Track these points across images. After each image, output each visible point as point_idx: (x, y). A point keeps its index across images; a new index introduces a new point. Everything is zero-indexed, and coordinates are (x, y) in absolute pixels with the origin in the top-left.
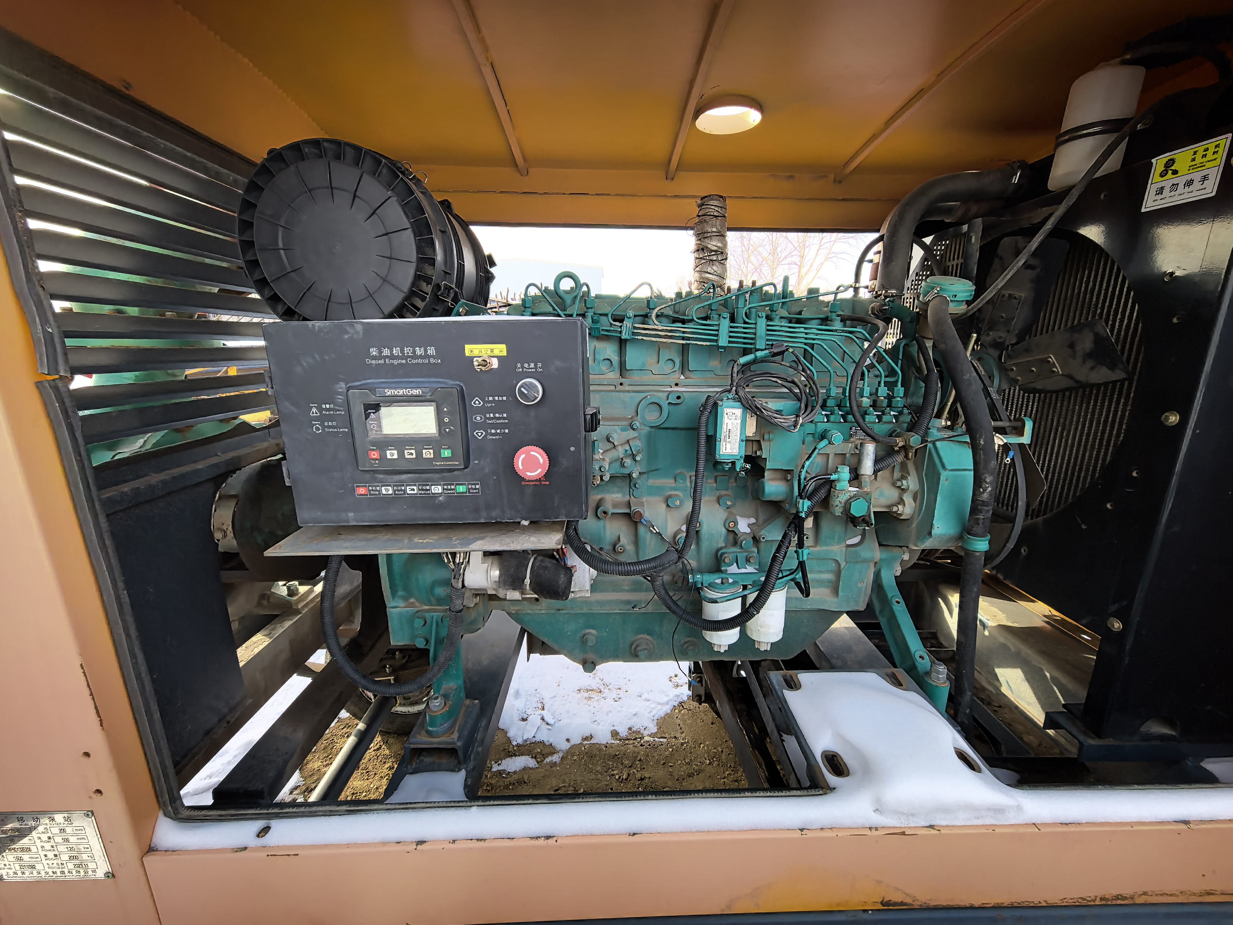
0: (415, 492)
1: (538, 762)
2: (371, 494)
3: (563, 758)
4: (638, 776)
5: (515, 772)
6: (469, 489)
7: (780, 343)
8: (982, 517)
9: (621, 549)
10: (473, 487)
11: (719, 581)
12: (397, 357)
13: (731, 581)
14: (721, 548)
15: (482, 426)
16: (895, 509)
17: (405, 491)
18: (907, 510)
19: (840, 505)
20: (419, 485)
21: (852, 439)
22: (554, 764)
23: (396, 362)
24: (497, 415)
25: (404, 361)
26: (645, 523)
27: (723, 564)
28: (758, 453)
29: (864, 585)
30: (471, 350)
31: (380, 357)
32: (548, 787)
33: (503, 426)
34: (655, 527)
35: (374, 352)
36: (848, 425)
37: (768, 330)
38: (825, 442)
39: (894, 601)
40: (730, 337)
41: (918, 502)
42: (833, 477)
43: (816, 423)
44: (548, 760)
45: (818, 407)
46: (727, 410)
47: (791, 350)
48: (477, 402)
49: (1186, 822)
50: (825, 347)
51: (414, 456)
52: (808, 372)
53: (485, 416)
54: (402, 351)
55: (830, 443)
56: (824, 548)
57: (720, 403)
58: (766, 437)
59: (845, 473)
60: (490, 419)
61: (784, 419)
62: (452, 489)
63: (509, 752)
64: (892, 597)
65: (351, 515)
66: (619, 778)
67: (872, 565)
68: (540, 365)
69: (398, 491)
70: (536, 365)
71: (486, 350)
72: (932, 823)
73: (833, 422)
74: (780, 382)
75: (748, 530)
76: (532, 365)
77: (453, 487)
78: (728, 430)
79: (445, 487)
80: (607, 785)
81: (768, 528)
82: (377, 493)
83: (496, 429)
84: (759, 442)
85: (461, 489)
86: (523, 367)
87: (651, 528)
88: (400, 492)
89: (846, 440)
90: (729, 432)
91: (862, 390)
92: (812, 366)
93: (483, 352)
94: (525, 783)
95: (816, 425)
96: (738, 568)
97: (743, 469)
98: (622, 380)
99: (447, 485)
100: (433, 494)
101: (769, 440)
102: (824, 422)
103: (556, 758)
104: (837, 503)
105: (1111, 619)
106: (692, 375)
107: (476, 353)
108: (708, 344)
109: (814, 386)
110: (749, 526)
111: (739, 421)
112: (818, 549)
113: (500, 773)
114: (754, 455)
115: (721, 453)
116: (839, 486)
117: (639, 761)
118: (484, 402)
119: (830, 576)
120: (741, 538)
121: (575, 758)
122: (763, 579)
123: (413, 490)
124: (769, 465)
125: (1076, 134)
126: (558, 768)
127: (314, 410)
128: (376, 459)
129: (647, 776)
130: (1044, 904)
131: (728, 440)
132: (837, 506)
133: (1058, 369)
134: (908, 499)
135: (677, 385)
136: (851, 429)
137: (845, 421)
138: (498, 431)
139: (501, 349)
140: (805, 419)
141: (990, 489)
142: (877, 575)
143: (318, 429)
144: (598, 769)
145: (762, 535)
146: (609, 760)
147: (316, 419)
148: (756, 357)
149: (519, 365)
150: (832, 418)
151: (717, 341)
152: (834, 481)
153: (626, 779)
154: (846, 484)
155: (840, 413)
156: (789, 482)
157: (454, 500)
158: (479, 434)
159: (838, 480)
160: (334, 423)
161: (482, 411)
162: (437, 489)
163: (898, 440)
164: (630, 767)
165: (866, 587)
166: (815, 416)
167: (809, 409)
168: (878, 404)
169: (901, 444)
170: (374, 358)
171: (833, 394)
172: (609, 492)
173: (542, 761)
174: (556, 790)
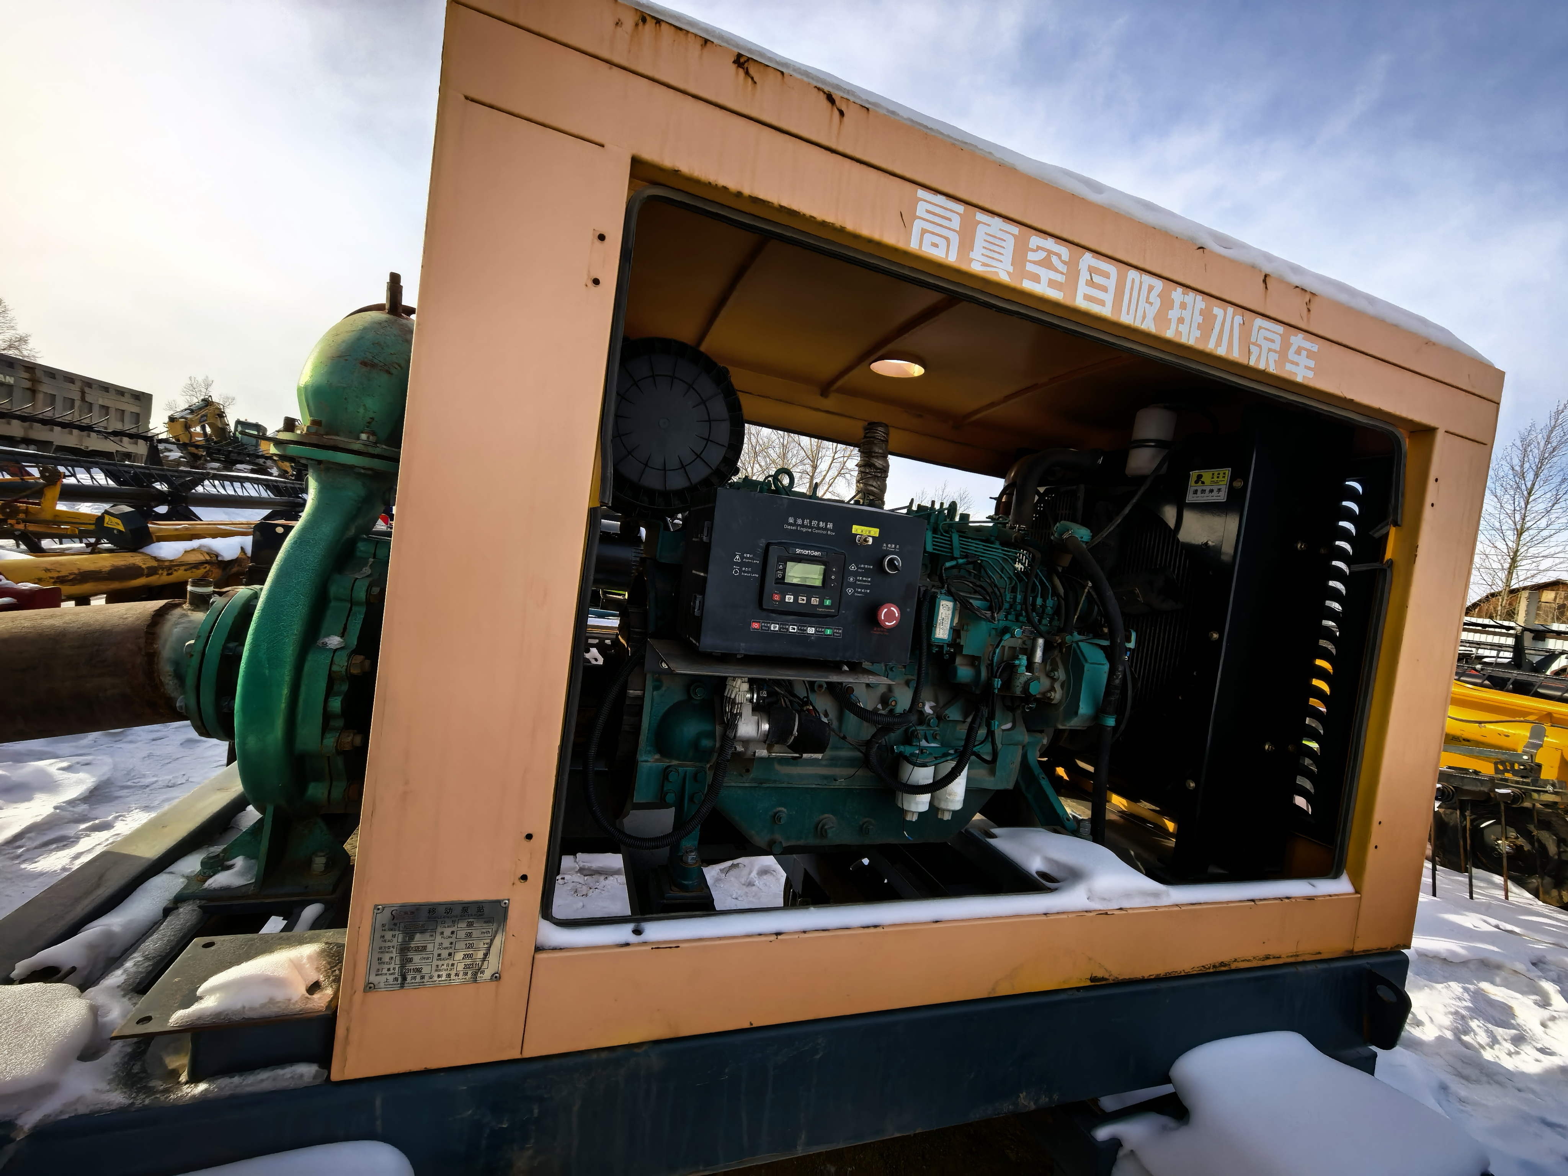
0: (795, 631)
2: (762, 629)
6: (834, 632)
8: (1113, 699)
10: (837, 631)
12: (806, 527)
15: (854, 585)
16: (1047, 694)
17: (788, 629)
18: (1057, 695)
19: (1020, 686)
20: (799, 626)
21: (1025, 633)
23: (804, 530)
24: (864, 579)
25: (810, 530)
27: (915, 739)
28: (959, 640)
29: (1014, 765)
30: (856, 529)
31: (795, 524)
33: (866, 587)
35: (791, 520)
36: (1020, 624)
38: (1008, 635)
39: (1041, 777)
40: (933, 545)
41: (1065, 689)
42: (1016, 662)
46: (941, 601)
47: (980, 561)
48: (853, 568)
49: (1253, 900)
51: (805, 602)
53: (856, 579)
54: (810, 523)
55: (1012, 637)
57: (936, 595)
58: (965, 627)
59: (1023, 660)
60: (859, 580)
62: (822, 632)
64: (1039, 774)
65: (743, 645)
67: (1021, 747)
68: (898, 547)
69: (783, 628)
70: (895, 546)
71: (866, 531)
72: (1122, 907)
73: (1010, 621)
76: (893, 546)
77: (823, 630)
78: (941, 619)
79: (817, 629)
81: (950, 709)
82: (767, 629)
83: (862, 589)
84: (960, 633)
85: (829, 632)
86: (887, 547)
88: (784, 630)
93: (864, 532)
97: (947, 652)
99: (819, 627)
100: (807, 634)
101: (967, 631)
102: (1003, 620)
104: (1018, 684)
105: (1188, 781)
107: (859, 532)
111: (950, 613)
114: (956, 641)
115: (935, 636)
116: (1019, 670)
118: (858, 568)
120: (927, 718)
123: (794, 629)
124: (964, 652)
125: (1142, 443)
127: (737, 557)
128: (777, 601)
130: (1183, 974)
131: (941, 627)
132: (1018, 686)
133: (1140, 599)
134: (1057, 686)
136: (1025, 626)
137: (1018, 621)
138: (863, 591)
139: (875, 532)
141: (1121, 676)
142: (1024, 757)
143: (736, 572)
145: (945, 715)
147: (737, 564)
148: (957, 562)
149: (885, 545)
150: (1009, 617)
152: (1014, 667)
154: (1024, 668)
156: (976, 667)
157: (821, 640)
158: (850, 591)
159: (1019, 665)
160: (750, 569)
161: (855, 574)
162: (811, 630)
163: (1057, 638)
165: (1016, 768)
167: (997, 608)
169: (1060, 641)
170: (791, 524)
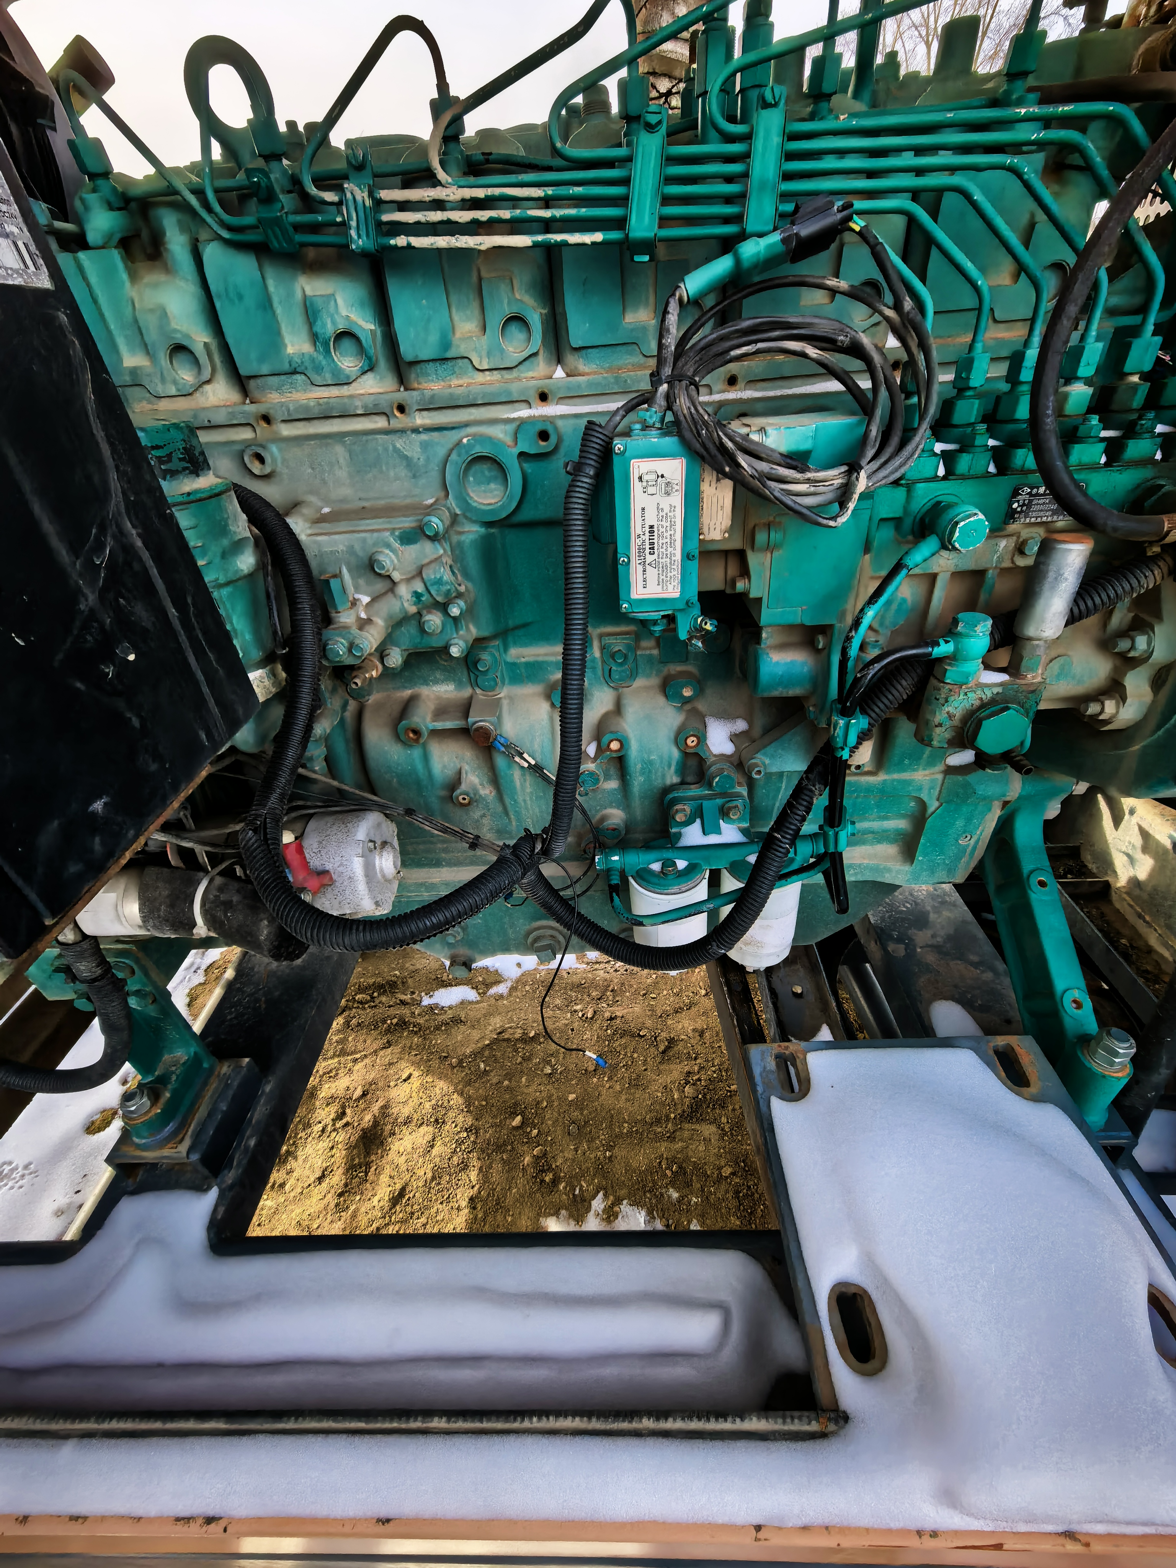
1: (479, 994)
3: (513, 989)
4: (607, 1015)
5: (450, 1008)
7: (820, 201)
9: (464, 799)
11: (656, 867)
13: (681, 864)
14: (673, 788)
16: (1093, 709)
18: (1127, 710)
19: (948, 723)
21: (1013, 527)
22: (501, 997)
26: (503, 749)
27: (673, 823)
28: (740, 586)
29: (972, 842)
32: (491, 1028)
34: (525, 756)
36: (1007, 483)
37: (790, 156)
38: (930, 545)
39: (1034, 881)
40: (667, 200)
42: (944, 649)
43: (909, 488)
44: (493, 991)
45: (924, 430)
46: (640, 467)
47: (857, 224)
50: (978, 196)
52: (908, 304)
55: (944, 547)
56: (896, 776)
57: (618, 445)
58: (761, 538)
59: (975, 637)
61: (808, 481)
63: (443, 981)
64: (1031, 872)
66: (583, 1016)
67: (996, 807)
72: (1075, 1527)
73: (963, 477)
74: (812, 352)
75: (728, 748)
78: (647, 529)
80: (566, 1025)
81: (769, 750)
84: (741, 555)
87: (517, 759)
89: (996, 531)
90: (651, 532)
91: (1077, 354)
92: (923, 280)
94: (461, 1021)
95: (909, 491)
96: (704, 833)
97: (698, 631)
98: (403, 396)
101: (769, 548)
102: (935, 478)
103: (501, 989)
104: (941, 718)
106: (580, 363)
108: (598, 237)
109: (921, 358)
110: (734, 738)
111: (677, 500)
112: (882, 777)
113: (431, 1008)
114: (728, 591)
115: (634, 596)
116: (952, 674)
117: (612, 991)
119: (902, 824)
120: (713, 769)
121: (528, 988)
122: (752, 859)
124: (767, 616)
126: (505, 1002)
129: (619, 1014)
131: (649, 558)
132: (940, 725)
134: (1137, 683)
135: (543, 397)
136: (1016, 493)
137: (1003, 470)
140: (875, 479)
142: (1005, 827)
144: (556, 1003)
145: (756, 765)
146: (571, 990)
148: (738, 261)
150: (964, 463)
151: (621, 223)
152: (940, 660)
153: (592, 1018)
154: (976, 665)
155: (991, 442)
156: (821, 654)
159: (952, 658)
164: (599, 999)
165: (975, 848)
166: (911, 463)
167: (895, 441)
168: (1119, 399)
171: (976, 380)
172: (426, 682)
173: (484, 993)
174: (500, 1033)
